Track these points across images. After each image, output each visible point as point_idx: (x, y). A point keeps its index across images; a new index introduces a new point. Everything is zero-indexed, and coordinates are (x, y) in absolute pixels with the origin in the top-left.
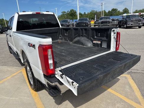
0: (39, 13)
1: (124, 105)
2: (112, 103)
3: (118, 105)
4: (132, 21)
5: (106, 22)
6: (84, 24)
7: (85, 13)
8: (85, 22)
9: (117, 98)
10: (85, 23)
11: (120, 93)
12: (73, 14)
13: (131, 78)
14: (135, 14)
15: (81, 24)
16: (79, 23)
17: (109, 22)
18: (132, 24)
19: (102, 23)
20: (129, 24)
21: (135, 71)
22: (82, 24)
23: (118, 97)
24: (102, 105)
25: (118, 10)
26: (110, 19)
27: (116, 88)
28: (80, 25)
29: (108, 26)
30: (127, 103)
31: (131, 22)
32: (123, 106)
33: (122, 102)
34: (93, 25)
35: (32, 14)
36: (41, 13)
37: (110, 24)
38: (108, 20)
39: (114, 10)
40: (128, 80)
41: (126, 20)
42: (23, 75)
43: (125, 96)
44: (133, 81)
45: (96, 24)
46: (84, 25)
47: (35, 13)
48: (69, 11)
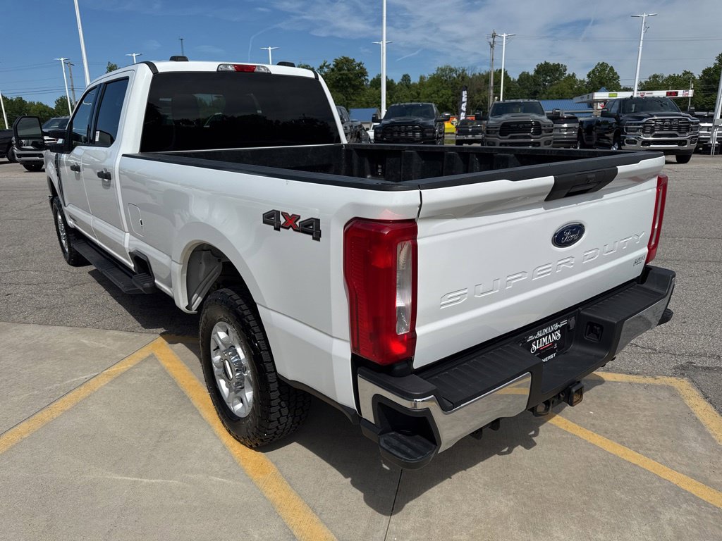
0: (251, 69)
1: (695, 514)
2: (641, 506)
3: (668, 515)
4: (648, 129)
5: (523, 127)
6: (414, 131)
7: (406, 78)
8: (421, 120)
9: (657, 484)
10: (423, 128)
11: (665, 463)
12: (349, 79)
13: (696, 392)
14: (648, 94)
15: (400, 132)
16: (393, 124)
17: (538, 128)
18: (649, 143)
19: (506, 129)
20: (635, 142)
21: (709, 363)
22: (406, 132)
23: (660, 479)
24: (597, 514)
25: (567, 73)
26: (540, 111)
27: (642, 439)
28: (396, 135)
29: (534, 144)
30: (707, 504)
31: (644, 132)
32: (693, 518)
33: (686, 501)
34: (453, 137)
35: (220, 75)
36: (257, 70)
37: (542, 139)
38: (533, 117)
39: (549, 71)
40: (687, 402)
41: (619, 122)
42: (164, 371)
43: (693, 476)
44: (710, 407)
45: (467, 133)
46: (418, 135)
47: (230, 68)
48: (328, 67)
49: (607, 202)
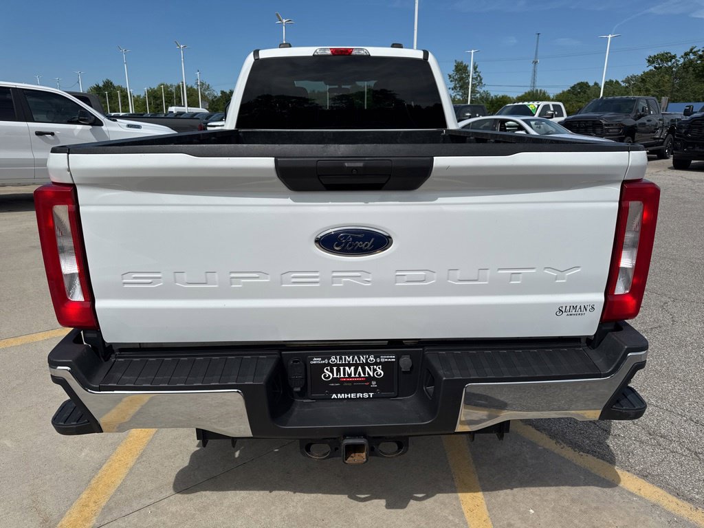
0: (346, 53)
35: (316, 58)
47: (329, 52)
48: (695, 53)
49: (445, 208)
